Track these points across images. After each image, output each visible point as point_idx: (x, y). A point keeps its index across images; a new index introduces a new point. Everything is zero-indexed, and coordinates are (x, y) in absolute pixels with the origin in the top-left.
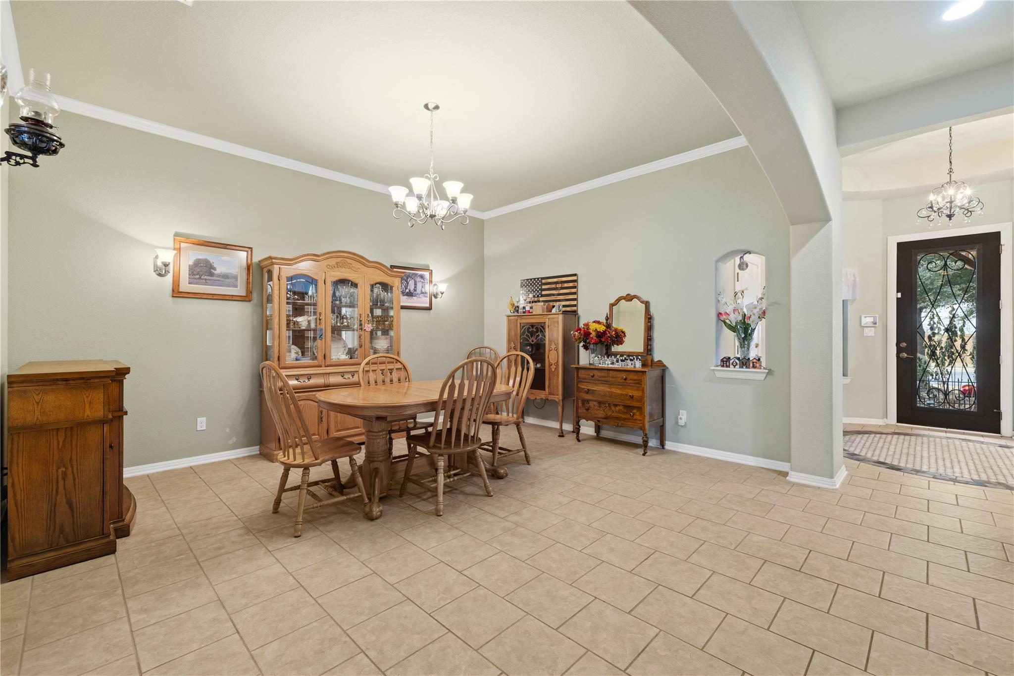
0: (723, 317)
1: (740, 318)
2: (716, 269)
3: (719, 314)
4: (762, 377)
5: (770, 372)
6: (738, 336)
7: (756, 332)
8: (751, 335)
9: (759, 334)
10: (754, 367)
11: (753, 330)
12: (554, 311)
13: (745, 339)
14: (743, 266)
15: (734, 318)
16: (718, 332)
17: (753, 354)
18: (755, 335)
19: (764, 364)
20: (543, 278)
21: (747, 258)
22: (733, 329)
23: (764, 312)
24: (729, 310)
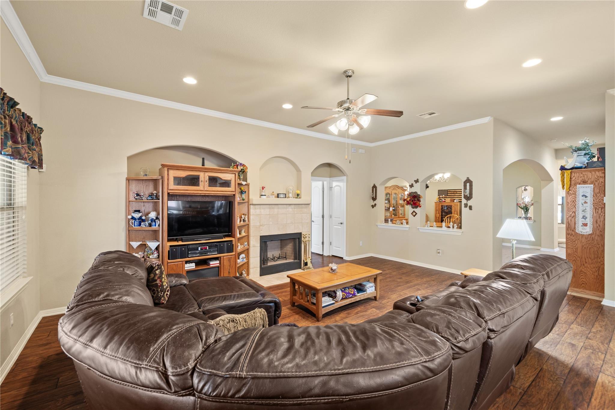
0: (519, 205)
1: (525, 205)
2: (516, 191)
3: (517, 204)
4: (532, 222)
5: (535, 221)
6: (524, 211)
7: (530, 210)
8: (528, 210)
9: (531, 209)
10: (529, 220)
11: (529, 209)
12: (455, 201)
13: (526, 211)
14: (525, 190)
15: (522, 205)
16: (517, 209)
17: (529, 215)
18: (530, 211)
19: (532, 219)
20: (448, 190)
21: (527, 188)
22: (522, 209)
23: (533, 204)
24: (521, 203)
